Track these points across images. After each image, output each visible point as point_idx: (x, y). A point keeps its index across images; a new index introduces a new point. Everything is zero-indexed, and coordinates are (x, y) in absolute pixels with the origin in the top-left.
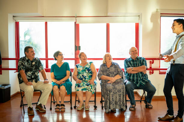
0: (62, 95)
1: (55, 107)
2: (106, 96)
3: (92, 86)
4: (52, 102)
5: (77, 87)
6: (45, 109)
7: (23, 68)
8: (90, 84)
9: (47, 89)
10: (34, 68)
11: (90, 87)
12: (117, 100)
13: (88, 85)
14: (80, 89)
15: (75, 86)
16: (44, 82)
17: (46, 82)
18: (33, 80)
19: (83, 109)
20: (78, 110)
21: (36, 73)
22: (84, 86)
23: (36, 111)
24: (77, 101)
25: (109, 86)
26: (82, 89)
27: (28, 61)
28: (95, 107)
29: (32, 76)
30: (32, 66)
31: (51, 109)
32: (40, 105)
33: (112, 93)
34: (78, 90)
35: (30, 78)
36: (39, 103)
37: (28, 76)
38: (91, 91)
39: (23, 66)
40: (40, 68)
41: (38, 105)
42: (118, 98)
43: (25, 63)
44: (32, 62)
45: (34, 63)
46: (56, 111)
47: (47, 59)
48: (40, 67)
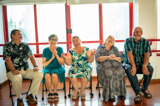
0: (54, 83)
1: (48, 97)
2: (105, 84)
3: (88, 73)
4: (44, 91)
5: (71, 74)
6: (36, 100)
7: (8, 55)
8: (86, 70)
9: (37, 77)
10: (21, 54)
11: (86, 74)
12: (118, 87)
13: (83, 71)
14: (74, 76)
15: (68, 72)
16: (34, 69)
17: (36, 70)
18: (22, 68)
19: (78, 97)
20: (73, 99)
21: (24, 60)
22: (78, 73)
23: (27, 102)
24: (71, 88)
25: (108, 72)
26: (76, 75)
27: (14, 46)
28: (92, 95)
29: (19, 63)
30: (19, 52)
31: (43, 99)
32: (31, 95)
33: (112, 80)
34: (72, 77)
35: (18, 66)
36: (29, 93)
37: (15, 63)
38: (87, 78)
39: (9, 52)
40: (29, 54)
41: (28, 95)
42: (119, 84)
43: (10, 49)
44: (19, 47)
45: (21, 48)
46: (49, 102)
47: (37, 44)
48: (28, 52)
